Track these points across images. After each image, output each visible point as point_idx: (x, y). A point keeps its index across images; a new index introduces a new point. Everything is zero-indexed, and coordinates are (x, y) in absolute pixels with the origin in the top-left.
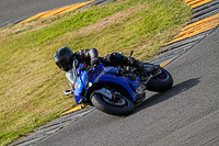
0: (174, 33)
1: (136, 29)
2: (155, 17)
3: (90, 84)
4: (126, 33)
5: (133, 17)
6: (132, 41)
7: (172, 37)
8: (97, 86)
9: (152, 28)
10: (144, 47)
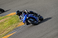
0: (17, 25)
1: (7, 24)
2: (12, 20)
3: (28, 18)
4: (5, 25)
5: (7, 21)
6: (6, 27)
7: (17, 26)
8: (29, 18)
9: (12, 23)
10: (10, 28)
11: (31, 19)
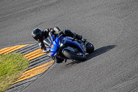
7: (16, 79)
9: (4, 73)
11: (69, 48)
